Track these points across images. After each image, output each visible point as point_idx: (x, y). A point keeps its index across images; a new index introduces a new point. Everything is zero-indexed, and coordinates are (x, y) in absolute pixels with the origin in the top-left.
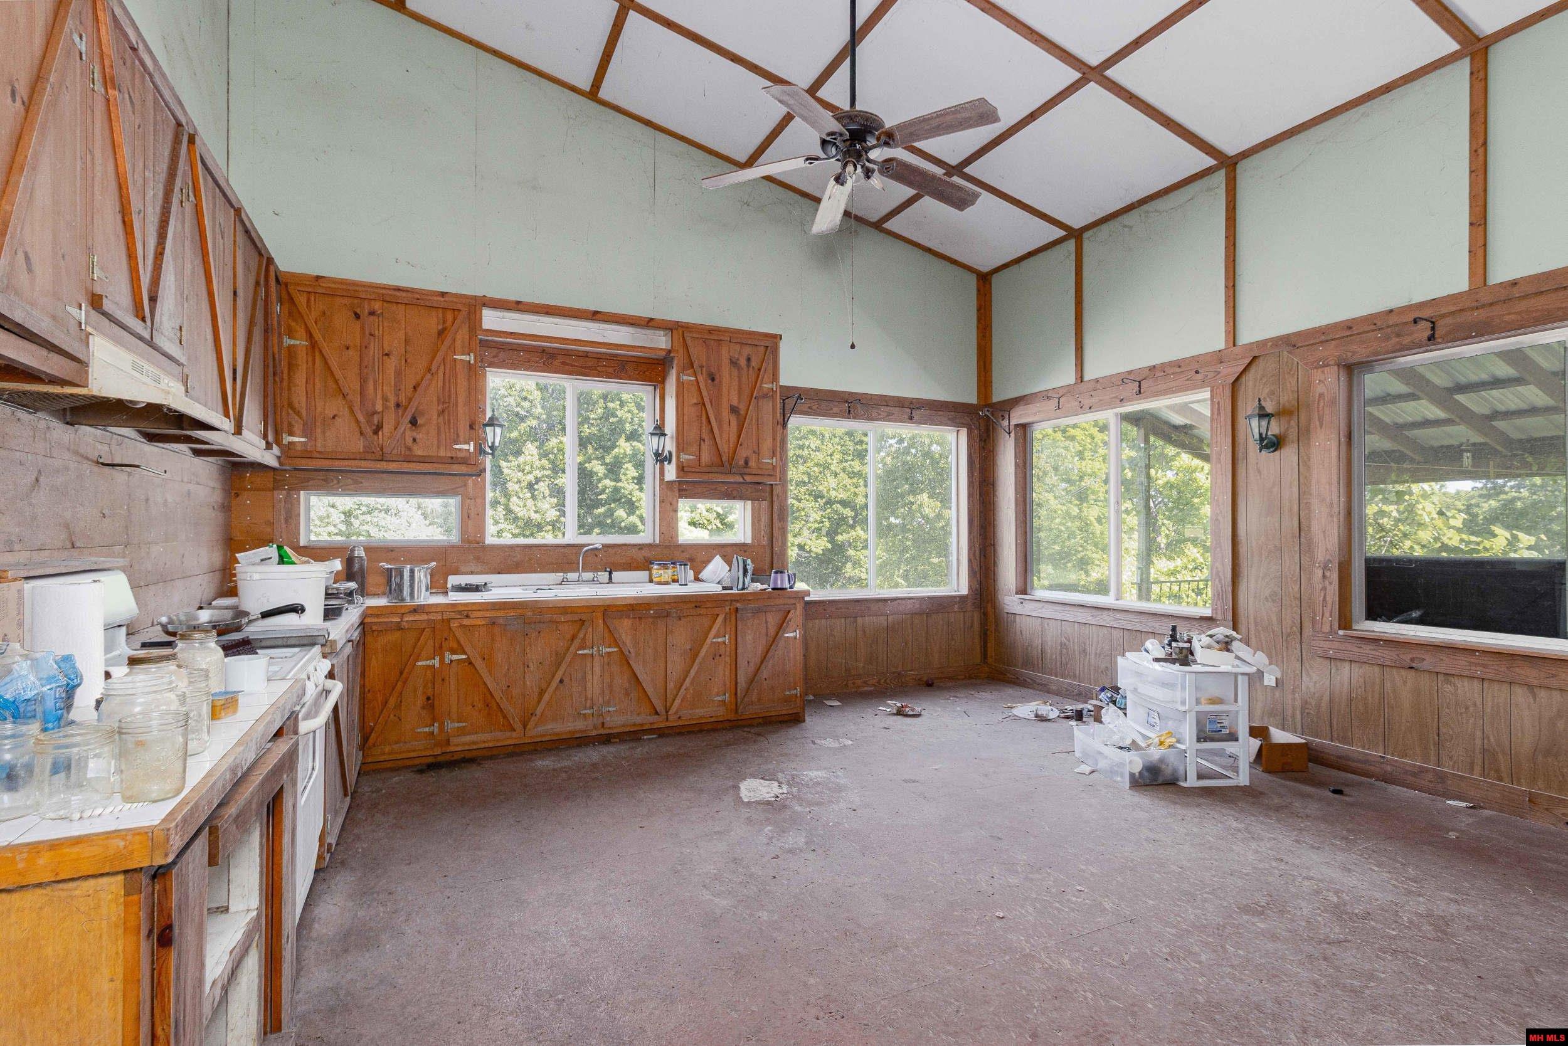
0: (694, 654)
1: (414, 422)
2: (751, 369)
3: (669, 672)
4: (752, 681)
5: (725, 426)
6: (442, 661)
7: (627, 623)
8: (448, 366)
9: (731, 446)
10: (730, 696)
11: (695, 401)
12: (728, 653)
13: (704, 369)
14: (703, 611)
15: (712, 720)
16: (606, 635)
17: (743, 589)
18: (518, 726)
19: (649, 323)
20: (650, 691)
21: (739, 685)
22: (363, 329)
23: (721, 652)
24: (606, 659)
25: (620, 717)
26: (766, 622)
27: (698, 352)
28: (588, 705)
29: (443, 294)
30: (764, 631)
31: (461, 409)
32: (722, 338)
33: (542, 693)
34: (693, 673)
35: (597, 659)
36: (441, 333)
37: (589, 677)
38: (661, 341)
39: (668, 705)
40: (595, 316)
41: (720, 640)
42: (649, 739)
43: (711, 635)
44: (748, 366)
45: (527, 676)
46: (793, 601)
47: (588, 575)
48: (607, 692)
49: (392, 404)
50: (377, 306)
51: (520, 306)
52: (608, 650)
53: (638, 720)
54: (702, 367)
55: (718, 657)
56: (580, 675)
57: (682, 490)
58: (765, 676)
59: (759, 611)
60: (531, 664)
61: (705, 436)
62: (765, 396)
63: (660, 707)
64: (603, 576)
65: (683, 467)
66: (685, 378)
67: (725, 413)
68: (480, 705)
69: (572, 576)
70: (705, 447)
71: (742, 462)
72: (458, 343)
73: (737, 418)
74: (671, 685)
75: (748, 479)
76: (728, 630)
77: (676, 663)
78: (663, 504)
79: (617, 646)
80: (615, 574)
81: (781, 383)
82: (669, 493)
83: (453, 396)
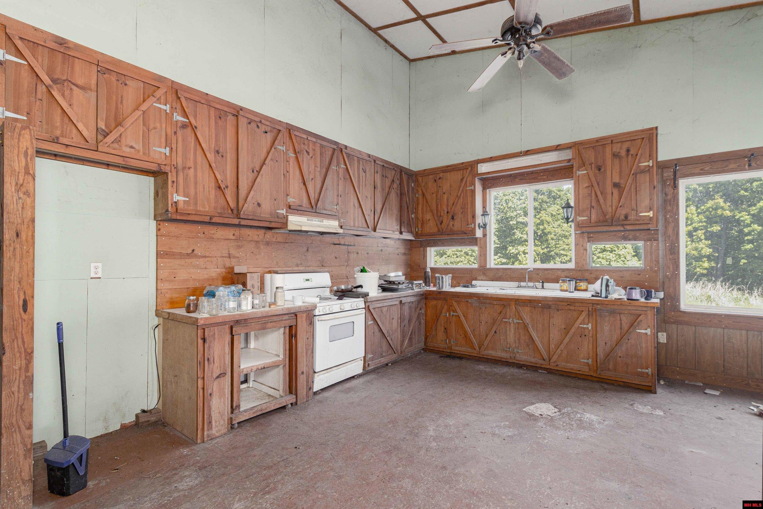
0: (567, 330)
1: (453, 218)
2: (630, 156)
3: (551, 339)
4: (608, 355)
5: (609, 196)
6: (450, 314)
7: (527, 309)
8: (464, 193)
9: (614, 208)
10: (592, 361)
11: (587, 185)
12: (591, 335)
13: (593, 165)
14: (572, 308)
15: (580, 372)
16: (516, 313)
17: (606, 297)
18: (477, 348)
19: (557, 148)
20: (540, 346)
21: (598, 356)
22: (437, 185)
23: (586, 334)
24: (516, 326)
25: (524, 356)
26: (621, 320)
27: (590, 156)
28: (508, 346)
29: (463, 163)
30: (618, 326)
31: (469, 210)
32: (605, 143)
33: (487, 336)
34: (565, 342)
35: (512, 324)
36: (462, 180)
37: (508, 333)
38: (566, 155)
39: (551, 356)
40: (527, 153)
41: (585, 326)
42: (541, 372)
43: (579, 321)
44: (627, 155)
45: (481, 327)
46: (645, 309)
47: (531, 284)
48: (517, 342)
49: (446, 212)
50: (441, 175)
51: (492, 159)
52: (518, 321)
53: (533, 360)
54: (591, 164)
55: (583, 336)
56: (504, 331)
57: (590, 237)
58: (620, 354)
59: (613, 313)
60: (482, 322)
61: (594, 204)
62: (643, 171)
63: (546, 356)
64: (539, 285)
65: (579, 224)
66: (580, 173)
67: (609, 187)
68: (463, 336)
69: (523, 284)
70: (594, 212)
71: (622, 217)
72: (468, 182)
73: (619, 190)
74: (552, 346)
75: (628, 228)
76: (590, 320)
77: (555, 335)
78: (577, 247)
79: (522, 320)
80: (545, 284)
81: (660, 159)
82: (581, 240)
83: (466, 205)
